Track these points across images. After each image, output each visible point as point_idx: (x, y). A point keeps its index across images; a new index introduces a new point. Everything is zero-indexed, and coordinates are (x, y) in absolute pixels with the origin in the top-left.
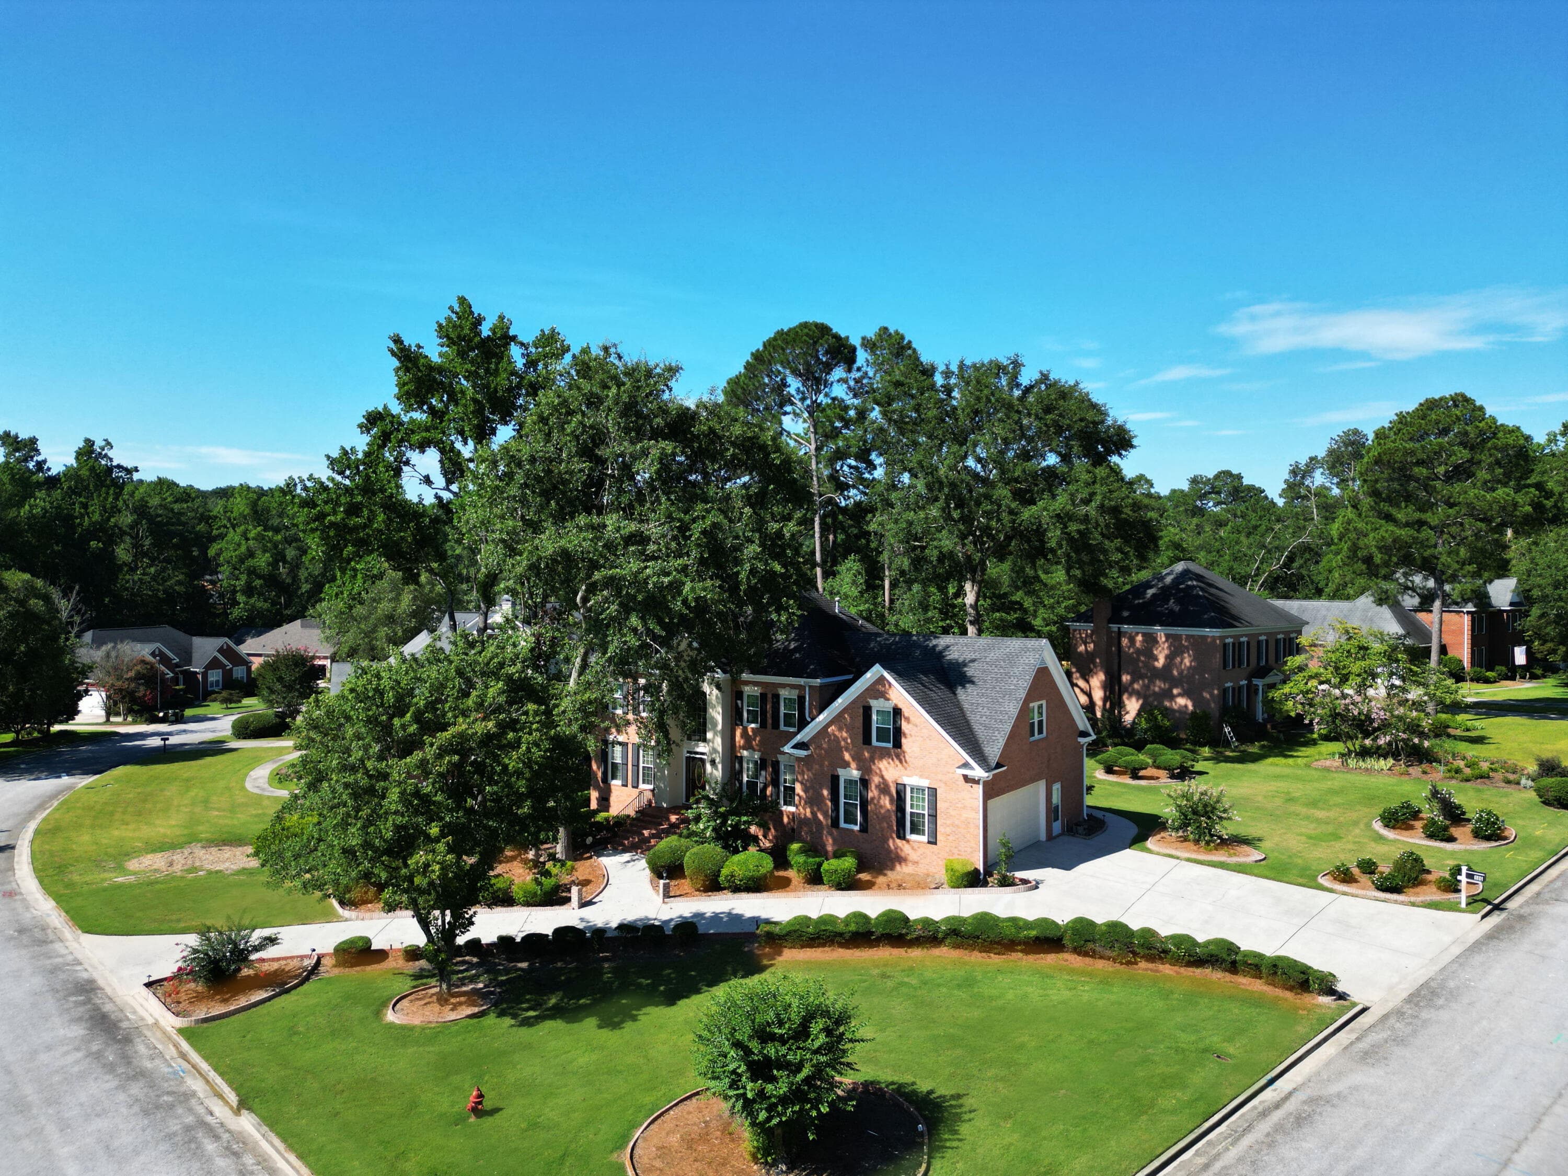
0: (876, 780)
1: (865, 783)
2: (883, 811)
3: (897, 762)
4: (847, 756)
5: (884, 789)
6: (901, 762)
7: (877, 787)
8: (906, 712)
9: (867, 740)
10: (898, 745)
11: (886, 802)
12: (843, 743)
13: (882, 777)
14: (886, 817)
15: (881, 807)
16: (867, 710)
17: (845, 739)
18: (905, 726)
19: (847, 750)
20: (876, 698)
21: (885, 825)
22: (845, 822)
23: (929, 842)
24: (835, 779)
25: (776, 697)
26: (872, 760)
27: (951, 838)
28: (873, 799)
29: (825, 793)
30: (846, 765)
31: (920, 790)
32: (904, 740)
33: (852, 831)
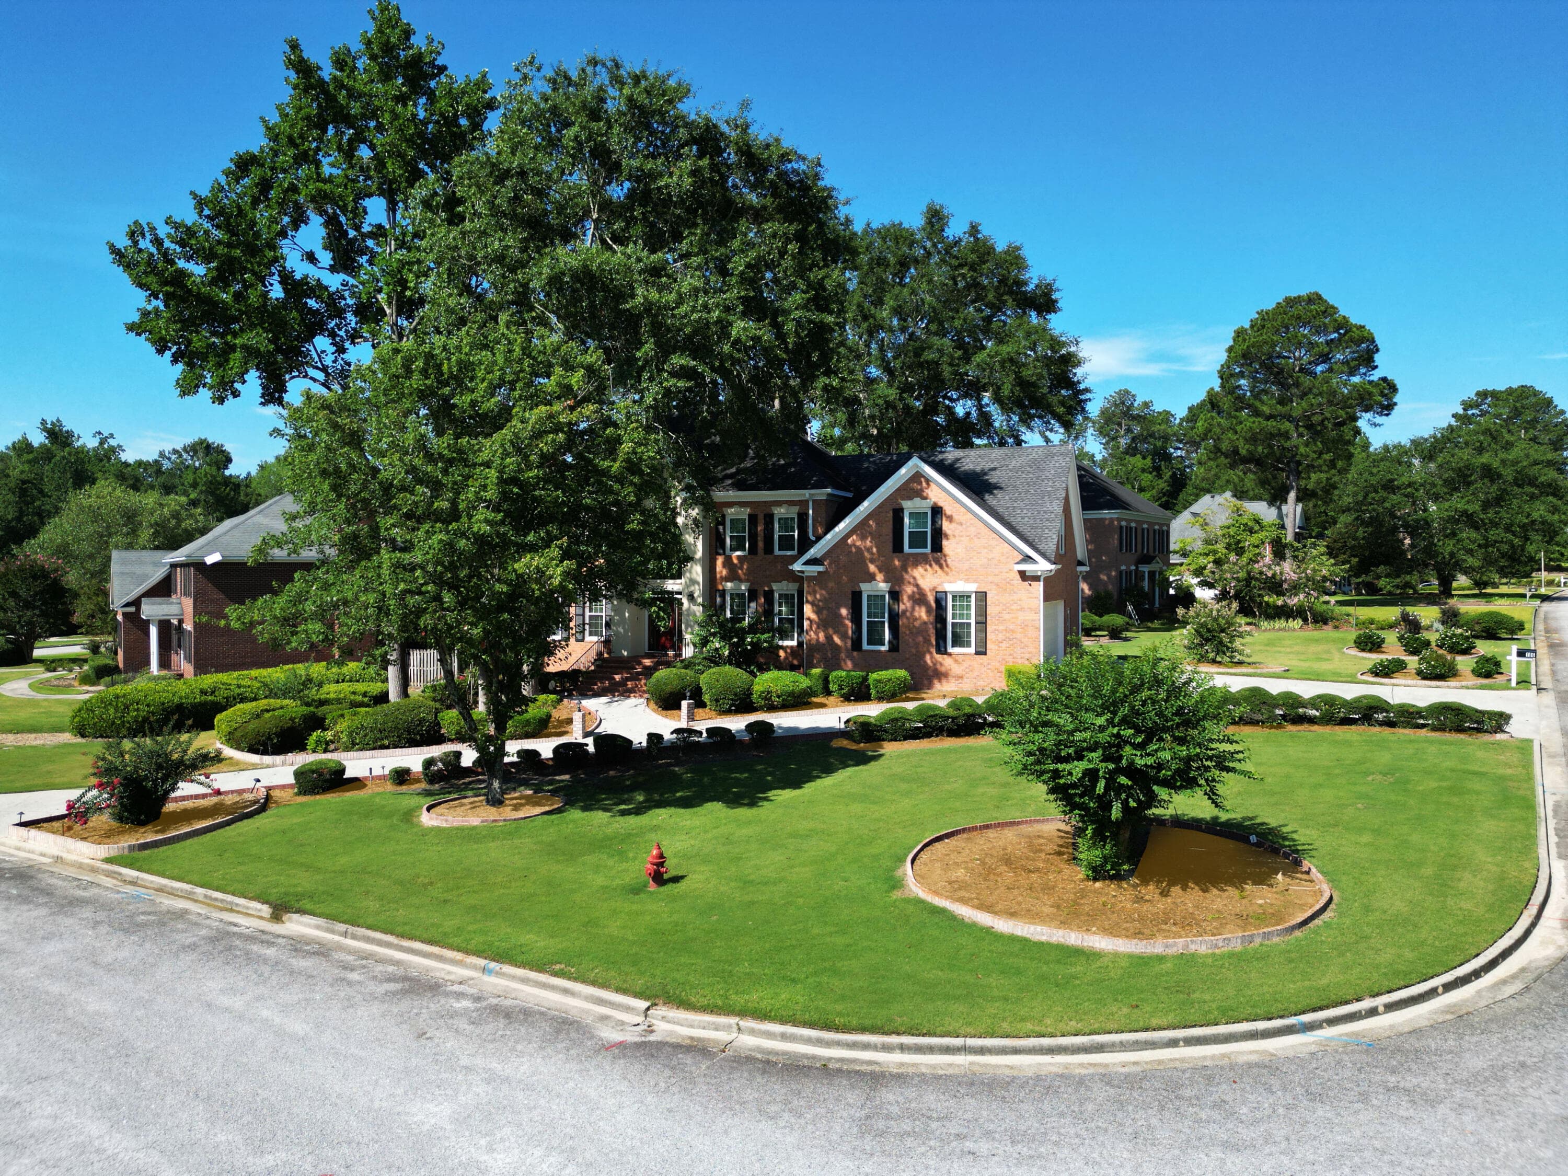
0: (909, 590)
1: (895, 595)
2: (917, 624)
3: (936, 567)
4: (872, 568)
5: (919, 598)
6: (941, 567)
7: (911, 597)
8: (948, 509)
9: (898, 547)
10: (937, 547)
11: (922, 613)
12: (866, 554)
13: (917, 586)
14: (922, 630)
15: (916, 619)
16: (898, 514)
17: (869, 550)
18: (946, 526)
19: (872, 561)
20: (910, 498)
21: (921, 639)
22: (869, 644)
23: (977, 653)
24: (857, 596)
25: (769, 518)
26: (904, 568)
27: (1004, 645)
28: (905, 612)
29: (844, 612)
30: (871, 578)
31: (965, 597)
32: (945, 543)
33: (879, 652)
